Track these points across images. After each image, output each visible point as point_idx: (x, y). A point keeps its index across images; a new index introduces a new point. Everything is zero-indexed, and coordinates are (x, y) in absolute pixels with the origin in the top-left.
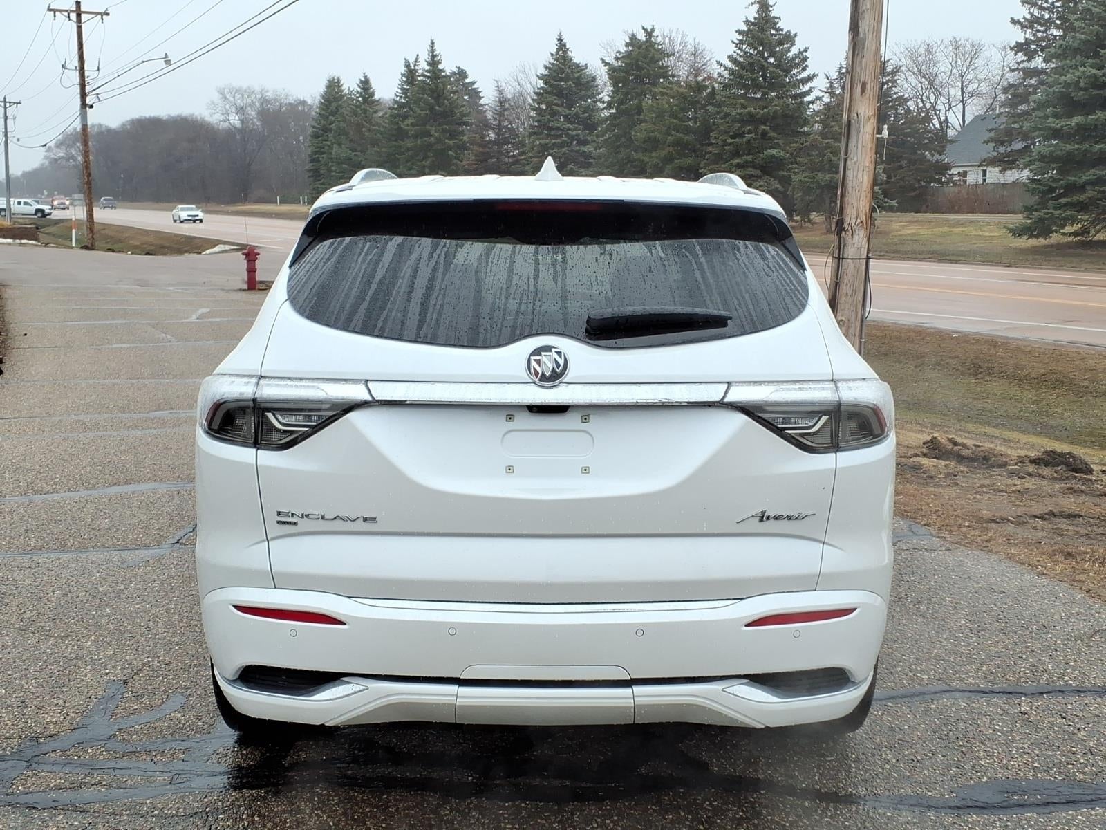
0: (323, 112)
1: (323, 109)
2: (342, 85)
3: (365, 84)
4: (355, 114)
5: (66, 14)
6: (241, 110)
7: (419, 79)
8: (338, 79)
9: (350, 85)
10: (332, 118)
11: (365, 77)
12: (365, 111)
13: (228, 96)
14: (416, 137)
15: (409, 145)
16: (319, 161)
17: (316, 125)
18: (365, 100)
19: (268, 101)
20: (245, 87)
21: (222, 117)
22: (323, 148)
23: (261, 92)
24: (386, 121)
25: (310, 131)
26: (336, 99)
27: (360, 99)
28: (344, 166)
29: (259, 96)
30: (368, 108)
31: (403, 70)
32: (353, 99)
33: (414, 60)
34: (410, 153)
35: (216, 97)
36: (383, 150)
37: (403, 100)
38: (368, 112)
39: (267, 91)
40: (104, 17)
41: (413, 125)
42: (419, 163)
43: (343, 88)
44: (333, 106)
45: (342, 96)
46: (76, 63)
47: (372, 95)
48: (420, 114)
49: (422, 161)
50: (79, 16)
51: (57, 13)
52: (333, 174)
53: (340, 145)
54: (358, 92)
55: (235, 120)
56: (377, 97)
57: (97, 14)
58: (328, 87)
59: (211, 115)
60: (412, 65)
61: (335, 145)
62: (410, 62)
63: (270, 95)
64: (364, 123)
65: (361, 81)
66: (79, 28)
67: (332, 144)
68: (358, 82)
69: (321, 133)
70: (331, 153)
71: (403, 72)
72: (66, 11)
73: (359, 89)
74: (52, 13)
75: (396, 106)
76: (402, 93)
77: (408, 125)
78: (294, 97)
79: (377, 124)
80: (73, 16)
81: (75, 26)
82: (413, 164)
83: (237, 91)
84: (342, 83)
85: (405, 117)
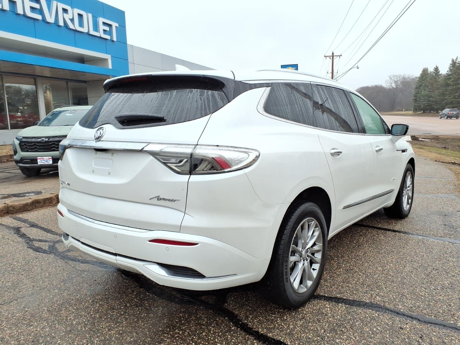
0: (420, 80)
1: (420, 79)
2: (428, 70)
3: (437, 69)
4: (431, 79)
5: (329, 57)
6: (396, 82)
7: (457, 65)
8: (427, 68)
9: (431, 69)
10: (423, 82)
11: (437, 67)
12: (435, 78)
13: (392, 78)
14: (453, 85)
15: (450, 88)
16: (417, 96)
17: (417, 84)
18: (436, 74)
19: (406, 79)
20: (398, 74)
21: (389, 85)
22: (419, 92)
23: (403, 76)
24: (443, 81)
25: (415, 86)
26: (425, 75)
27: (434, 74)
28: (425, 97)
29: (403, 77)
30: (437, 77)
31: (451, 62)
32: (431, 75)
33: (456, 58)
34: (450, 91)
35: (388, 79)
36: (441, 91)
37: (450, 73)
38: (436, 79)
39: (405, 75)
40: (340, 57)
41: (452, 81)
42: (453, 94)
43: (428, 71)
44: (424, 78)
45: (428, 74)
46: (331, 71)
47: (439, 72)
48: (456, 77)
49: (455, 93)
50: (333, 57)
51: (327, 57)
52: (421, 100)
53: (425, 90)
54: (433, 72)
55: (394, 86)
56: (440, 73)
57: (338, 56)
58: (422, 71)
59: (386, 84)
60: (455, 60)
61: (423, 91)
62: (454, 59)
63: (406, 76)
64: (434, 82)
65: (435, 68)
66: (333, 61)
67: (422, 90)
68: (434, 68)
69: (418, 88)
70: (421, 93)
71: (451, 63)
72: (329, 56)
73: (434, 71)
74: (325, 57)
75: (447, 75)
76: (450, 71)
77: (450, 82)
78: (415, 76)
79: (440, 82)
80: (331, 58)
81: (331, 60)
82: (451, 95)
83: (395, 76)
84: (428, 69)
85: (450, 79)
